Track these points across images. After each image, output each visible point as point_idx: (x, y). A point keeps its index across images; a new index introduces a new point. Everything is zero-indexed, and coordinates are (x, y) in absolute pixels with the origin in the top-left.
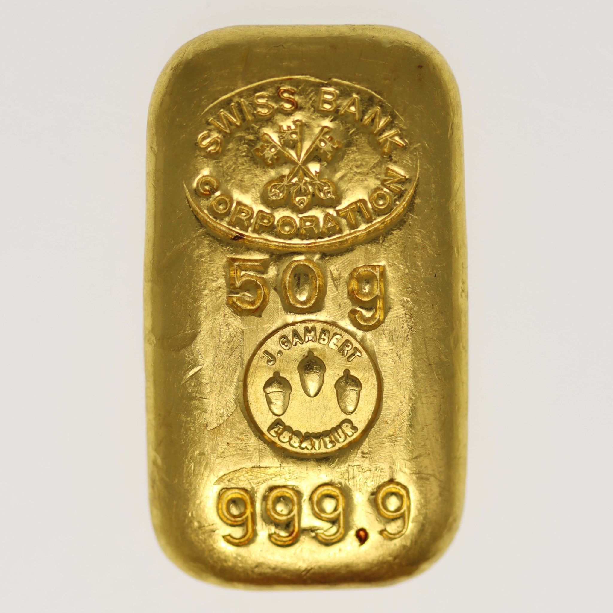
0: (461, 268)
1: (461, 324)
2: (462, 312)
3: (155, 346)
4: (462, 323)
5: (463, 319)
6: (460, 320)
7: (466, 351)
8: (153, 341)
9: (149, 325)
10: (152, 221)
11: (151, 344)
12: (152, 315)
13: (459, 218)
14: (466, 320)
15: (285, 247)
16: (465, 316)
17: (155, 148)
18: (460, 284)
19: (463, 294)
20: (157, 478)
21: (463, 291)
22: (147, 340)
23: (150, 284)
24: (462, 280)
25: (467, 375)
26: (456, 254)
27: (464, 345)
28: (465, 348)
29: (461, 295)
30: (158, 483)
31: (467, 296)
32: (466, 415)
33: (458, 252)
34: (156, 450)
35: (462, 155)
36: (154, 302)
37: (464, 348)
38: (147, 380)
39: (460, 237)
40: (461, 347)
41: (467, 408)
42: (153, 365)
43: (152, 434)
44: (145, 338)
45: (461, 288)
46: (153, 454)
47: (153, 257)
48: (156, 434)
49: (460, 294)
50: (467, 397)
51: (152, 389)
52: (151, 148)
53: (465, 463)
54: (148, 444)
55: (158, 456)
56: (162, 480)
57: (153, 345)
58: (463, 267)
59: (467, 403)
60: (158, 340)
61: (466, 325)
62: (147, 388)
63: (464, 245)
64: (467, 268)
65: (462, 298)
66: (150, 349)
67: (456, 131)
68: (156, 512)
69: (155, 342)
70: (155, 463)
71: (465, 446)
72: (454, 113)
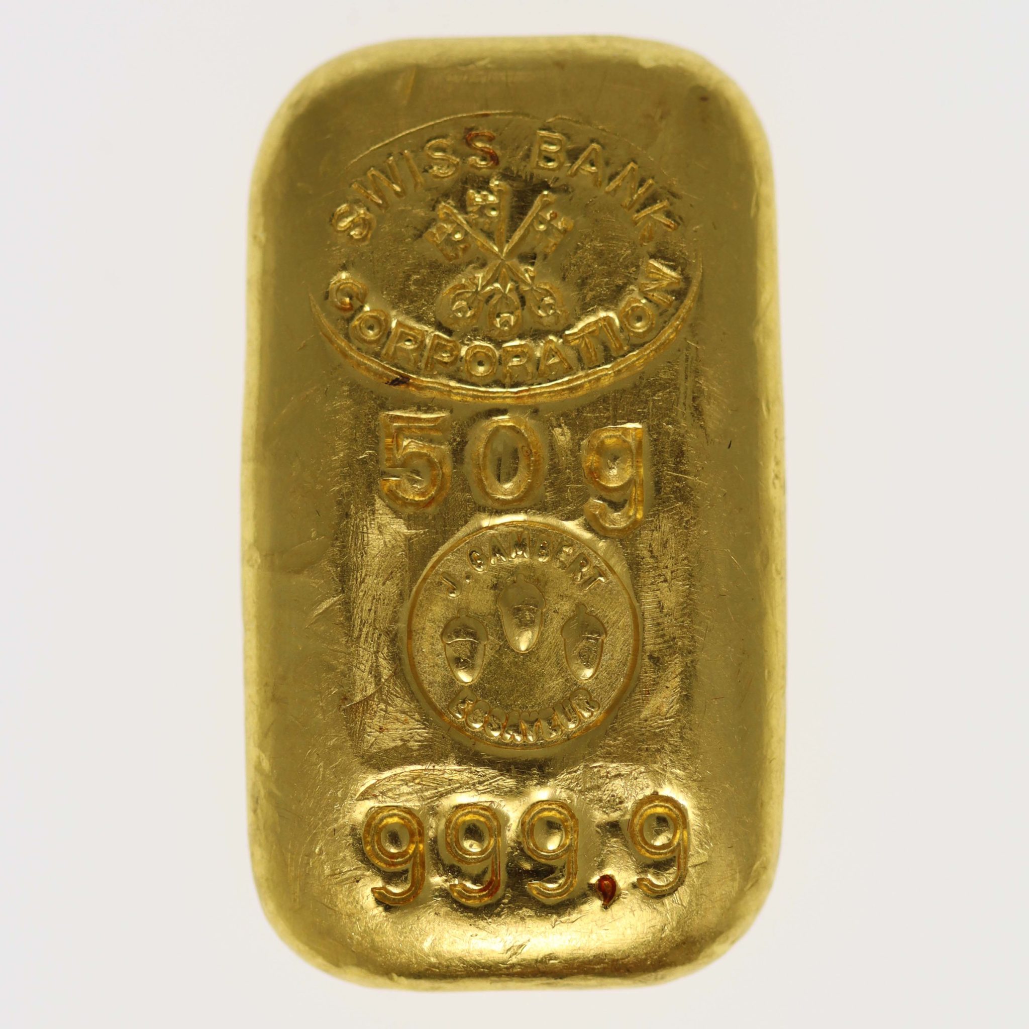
0: (773, 437)
1: (773, 532)
2: (774, 511)
3: (259, 568)
4: (775, 532)
5: (777, 524)
6: (771, 526)
7: (783, 579)
8: (256, 561)
9: (250, 537)
10: (255, 360)
11: (252, 566)
12: (255, 516)
13: (769, 353)
14: (783, 527)
15: (478, 397)
16: (780, 519)
17: (262, 237)
18: (772, 465)
19: (777, 482)
20: (262, 793)
21: (777, 477)
22: (247, 560)
23: (251, 466)
24: (775, 458)
25: (784, 621)
26: (765, 413)
27: (779, 568)
28: (781, 573)
29: (774, 484)
30: (263, 801)
31: (783, 487)
32: (783, 687)
33: (768, 410)
34: (261, 746)
35: (774, 250)
36: (258, 494)
37: (778, 573)
38: (246, 629)
39: (771, 384)
40: (774, 571)
41: (784, 677)
42: (256, 600)
43: (254, 720)
44: (243, 558)
45: (774, 471)
46: (255, 752)
47: (258, 419)
48: (261, 718)
49: (770, 482)
50: (785, 656)
51: (254, 643)
52: (255, 237)
53: (782, 771)
54: (248, 738)
55: (263, 756)
56: (270, 795)
57: (256, 567)
58: (776, 437)
59: (784, 667)
60: (264, 557)
61: (782, 534)
62: (246, 642)
63: (779, 399)
64: (783, 439)
65: (775, 488)
66: (251, 573)
67: (763, 208)
68: (259, 852)
69: (259, 561)
70: (258, 768)
71: (782, 740)
72: (760, 178)
